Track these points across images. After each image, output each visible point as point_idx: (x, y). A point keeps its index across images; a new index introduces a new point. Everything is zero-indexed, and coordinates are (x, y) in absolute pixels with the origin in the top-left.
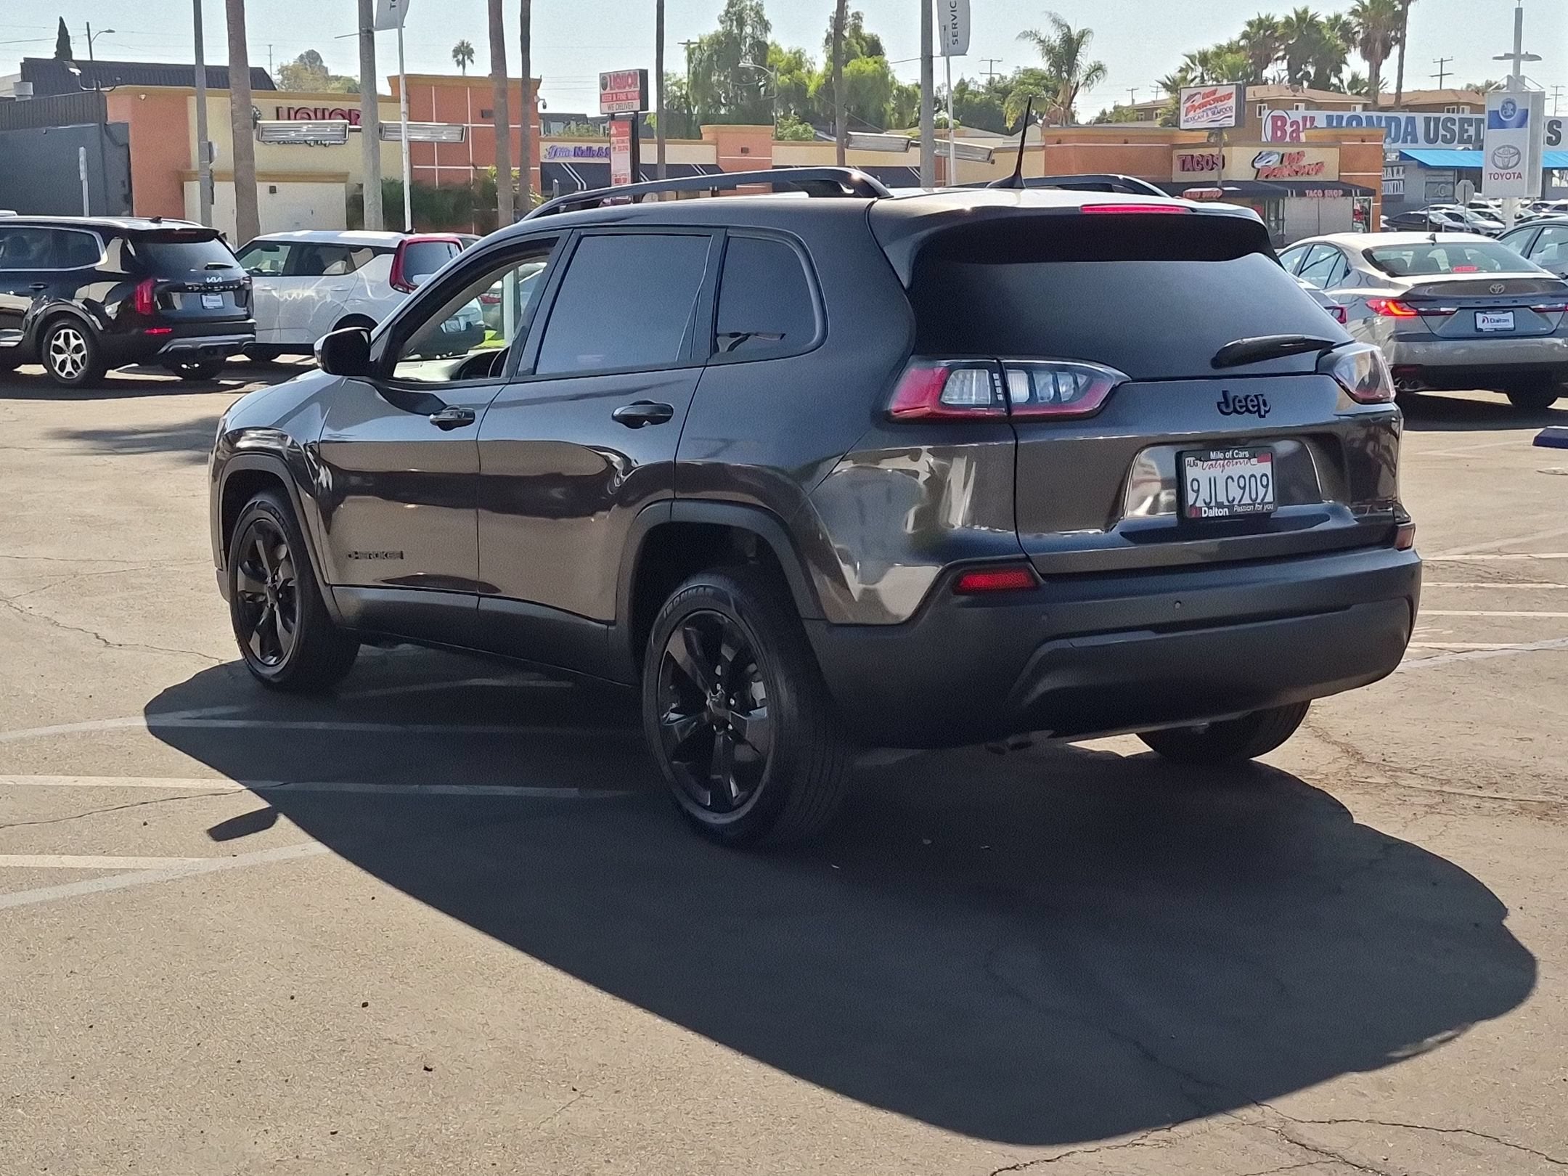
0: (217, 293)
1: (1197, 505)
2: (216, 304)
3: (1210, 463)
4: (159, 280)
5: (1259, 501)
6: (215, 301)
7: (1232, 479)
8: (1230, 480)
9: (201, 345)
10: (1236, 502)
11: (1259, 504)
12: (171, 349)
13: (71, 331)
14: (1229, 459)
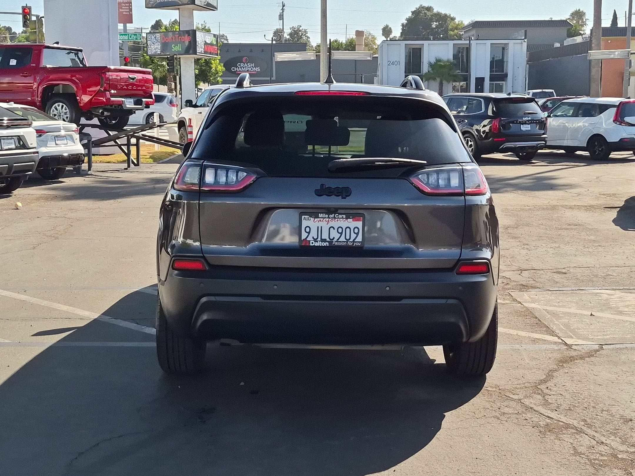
0: (528, 124)
1: (308, 239)
2: (527, 129)
3: (319, 219)
4: (502, 119)
5: (351, 240)
6: (527, 127)
7: (334, 229)
8: (332, 229)
9: (518, 146)
10: (335, 240)
11: (351, 242)
12: (504, 147)
13: (469, 139)
14: (332, 218)
